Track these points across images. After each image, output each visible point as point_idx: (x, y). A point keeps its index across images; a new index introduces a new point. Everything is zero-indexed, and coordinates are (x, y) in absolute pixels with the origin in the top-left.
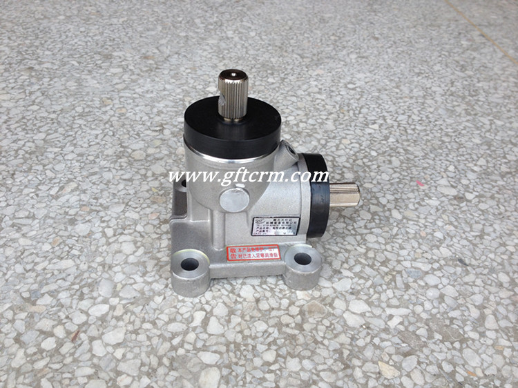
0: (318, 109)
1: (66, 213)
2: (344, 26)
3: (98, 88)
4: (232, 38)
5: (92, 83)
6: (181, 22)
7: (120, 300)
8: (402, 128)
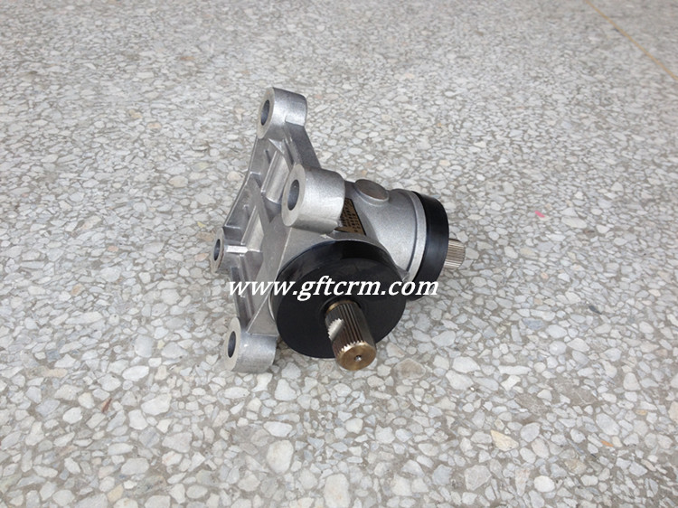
0: (409, 123)
1: (89, 254)
2: (439, 18)
3: (123, 98)
4: (294, 33)
5: (114, 91)
6: (227, 14)
7: (163, 361)
8: (516, 146)
